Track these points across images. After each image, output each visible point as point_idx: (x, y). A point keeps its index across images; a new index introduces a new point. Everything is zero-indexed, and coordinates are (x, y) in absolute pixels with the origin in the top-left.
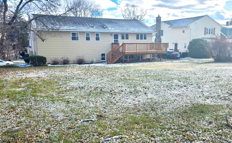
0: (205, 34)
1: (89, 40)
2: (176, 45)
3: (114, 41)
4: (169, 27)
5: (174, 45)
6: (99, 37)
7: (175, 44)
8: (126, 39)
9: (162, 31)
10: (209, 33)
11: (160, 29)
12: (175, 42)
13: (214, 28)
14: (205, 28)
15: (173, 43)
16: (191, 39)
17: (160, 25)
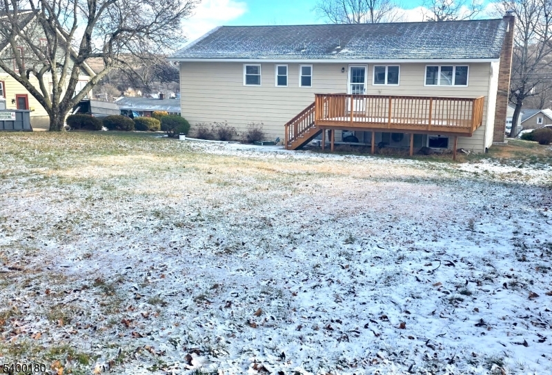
1: (286, 84)
3: (354, 89)
6: (310, 77)
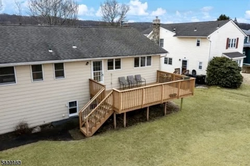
0: (227, 48)
2: (185, 63)
3: (94, 75)
4: (174, 36)
5: (181, 63)
7: (183, 61)
8: (116, 68)
9: (162, 40)
10: (232, 47)
11: (158, 37)
12: (183, 58)
13: (238, 39)
14: (228, 39)
15: (180, 60)
16: (212, 58)
17: (159, 32)
